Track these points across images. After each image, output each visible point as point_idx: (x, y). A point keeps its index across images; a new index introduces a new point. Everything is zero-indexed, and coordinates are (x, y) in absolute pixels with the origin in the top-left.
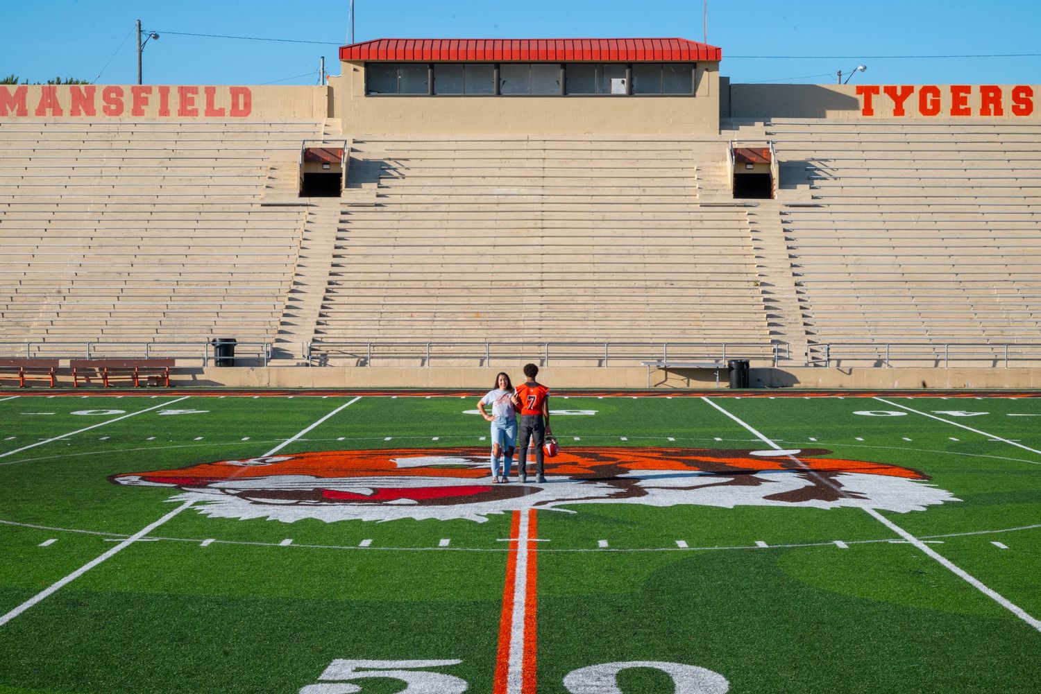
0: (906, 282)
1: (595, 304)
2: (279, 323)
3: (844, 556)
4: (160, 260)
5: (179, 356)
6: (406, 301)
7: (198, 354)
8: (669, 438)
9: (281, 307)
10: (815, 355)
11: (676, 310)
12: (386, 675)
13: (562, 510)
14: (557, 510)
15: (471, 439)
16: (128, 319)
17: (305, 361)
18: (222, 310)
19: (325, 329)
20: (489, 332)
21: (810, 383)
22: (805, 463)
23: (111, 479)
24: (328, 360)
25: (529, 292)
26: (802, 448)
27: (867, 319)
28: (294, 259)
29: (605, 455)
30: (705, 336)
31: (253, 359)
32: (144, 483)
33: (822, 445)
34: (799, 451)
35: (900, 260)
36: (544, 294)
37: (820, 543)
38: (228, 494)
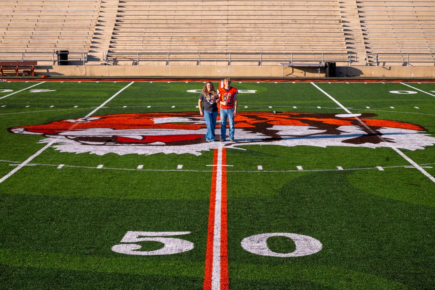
0: (419, 20)
1: (255, 32)
2: (90, 42)
3: (382, 175)
4: (28, 9)
5: (39, 59)
6: (157, 30)
7: (49, 59)
8: (293, 107)
9: (91, 33)
10: (370, 59)
11: (297, 36)
12: (154, 240)
13: (239, 149)
14: (237, 148)
15: (192, 107)
16: (13, 40)
17: (105, 62)
18: (61, 35)
19: (114, 45)
20: (200, 47)
21: (368, 74)
22: (363, 122)
23: (9, 130)
24: (118, 62)
25: (221, 26)
26: (363, 112)
27: (398, 41)
28: (98, 9)
29: (261, 117)
30: (313, 49)
31: (78, 61)
32: (25, 132)
33: (374, 111)
34: (360, 115)
35: (416, 9)
36: (229, 27)
37: (369, 167)
38: (69, 139)
